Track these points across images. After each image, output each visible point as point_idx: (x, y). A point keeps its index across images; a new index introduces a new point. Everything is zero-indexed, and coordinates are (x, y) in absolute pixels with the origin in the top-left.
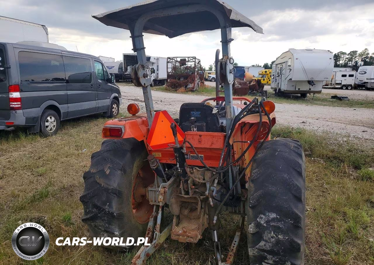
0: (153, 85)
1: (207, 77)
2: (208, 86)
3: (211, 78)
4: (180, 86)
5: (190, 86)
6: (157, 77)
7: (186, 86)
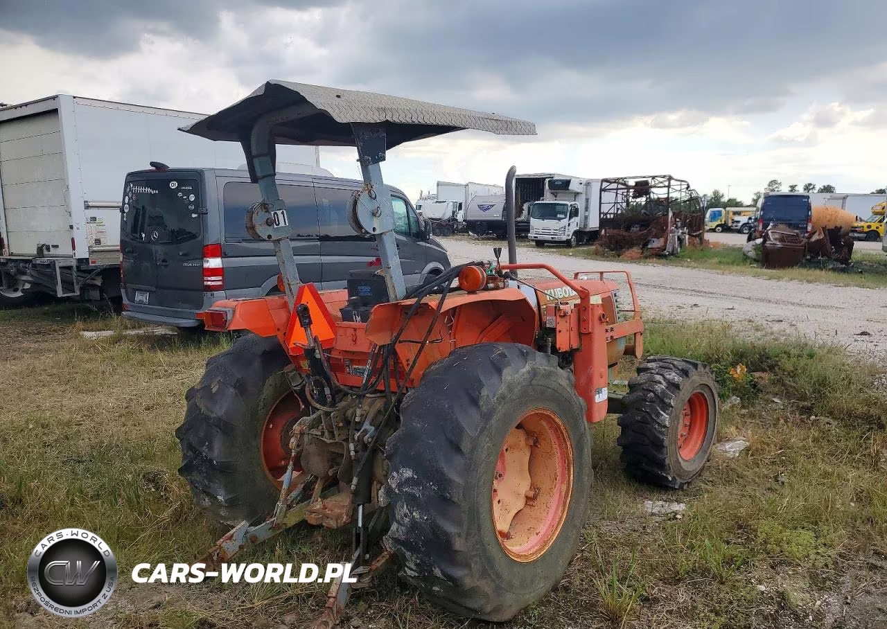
0: (574, 243)
1: (730, 221)
2: (716, 245)
3: (740, 224)
4: (629, 244)
5: (656, 243)
6: (586, 225)
7: (645, 245)
